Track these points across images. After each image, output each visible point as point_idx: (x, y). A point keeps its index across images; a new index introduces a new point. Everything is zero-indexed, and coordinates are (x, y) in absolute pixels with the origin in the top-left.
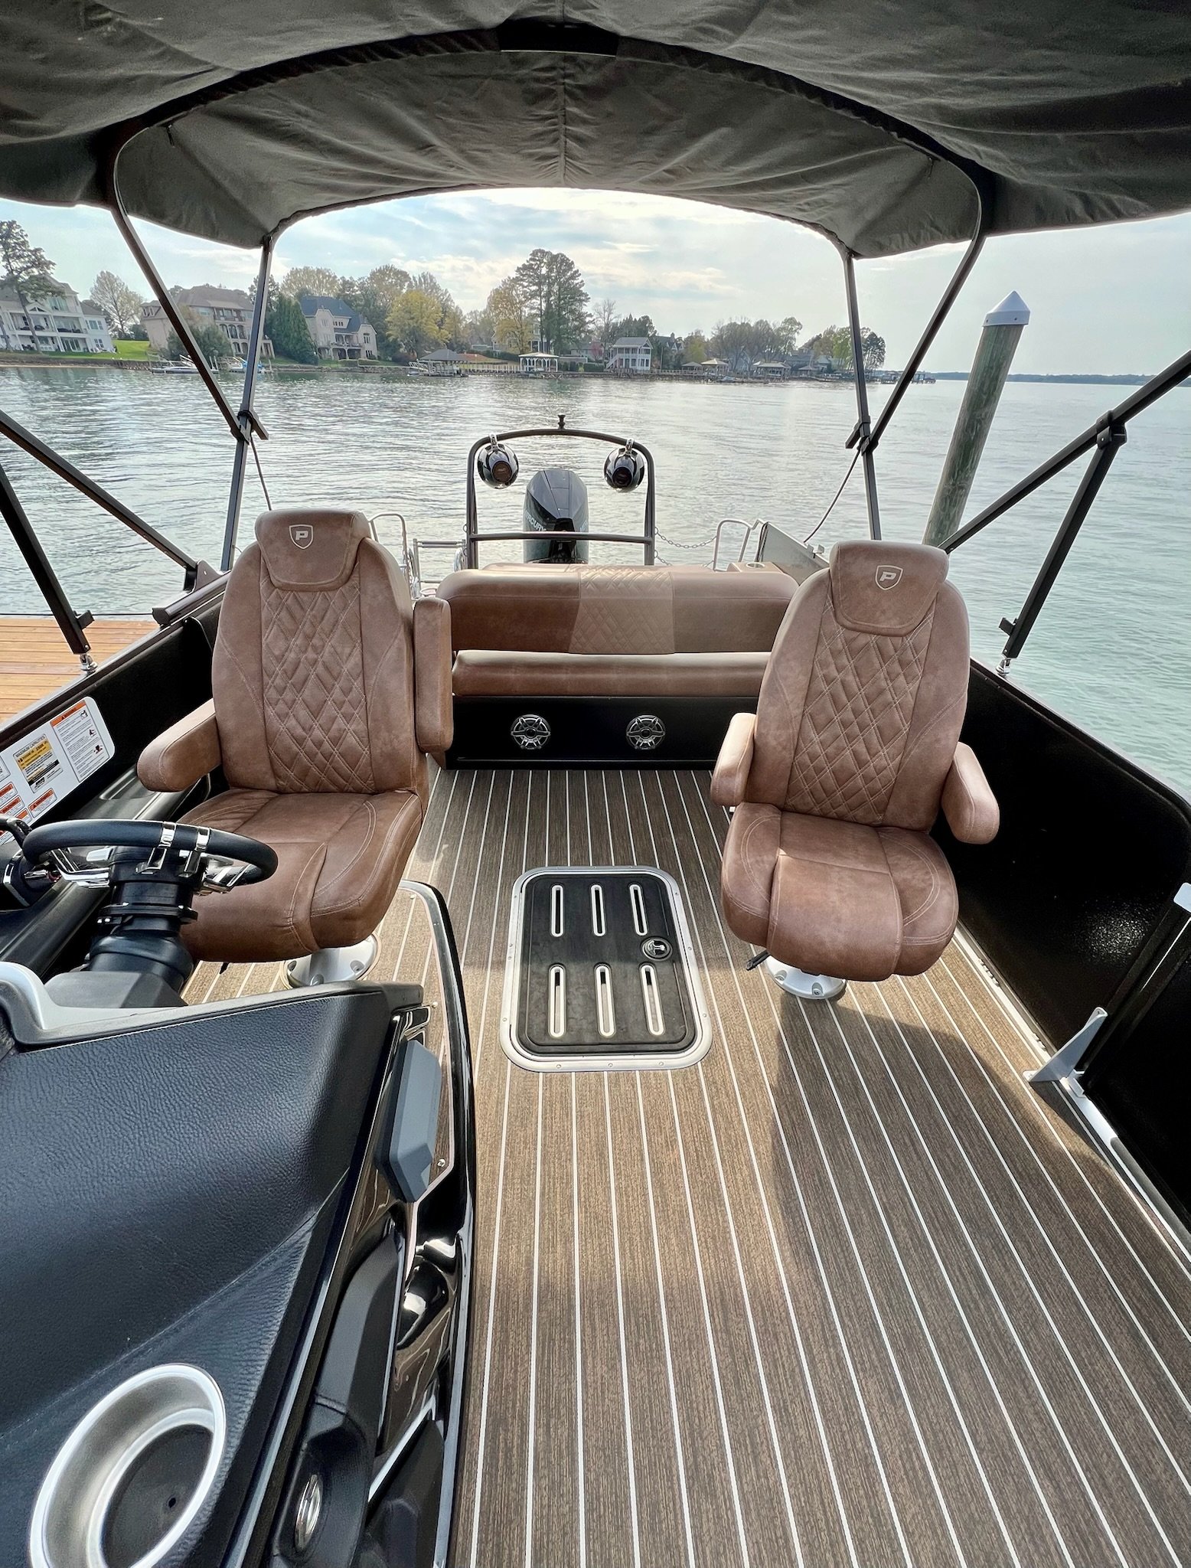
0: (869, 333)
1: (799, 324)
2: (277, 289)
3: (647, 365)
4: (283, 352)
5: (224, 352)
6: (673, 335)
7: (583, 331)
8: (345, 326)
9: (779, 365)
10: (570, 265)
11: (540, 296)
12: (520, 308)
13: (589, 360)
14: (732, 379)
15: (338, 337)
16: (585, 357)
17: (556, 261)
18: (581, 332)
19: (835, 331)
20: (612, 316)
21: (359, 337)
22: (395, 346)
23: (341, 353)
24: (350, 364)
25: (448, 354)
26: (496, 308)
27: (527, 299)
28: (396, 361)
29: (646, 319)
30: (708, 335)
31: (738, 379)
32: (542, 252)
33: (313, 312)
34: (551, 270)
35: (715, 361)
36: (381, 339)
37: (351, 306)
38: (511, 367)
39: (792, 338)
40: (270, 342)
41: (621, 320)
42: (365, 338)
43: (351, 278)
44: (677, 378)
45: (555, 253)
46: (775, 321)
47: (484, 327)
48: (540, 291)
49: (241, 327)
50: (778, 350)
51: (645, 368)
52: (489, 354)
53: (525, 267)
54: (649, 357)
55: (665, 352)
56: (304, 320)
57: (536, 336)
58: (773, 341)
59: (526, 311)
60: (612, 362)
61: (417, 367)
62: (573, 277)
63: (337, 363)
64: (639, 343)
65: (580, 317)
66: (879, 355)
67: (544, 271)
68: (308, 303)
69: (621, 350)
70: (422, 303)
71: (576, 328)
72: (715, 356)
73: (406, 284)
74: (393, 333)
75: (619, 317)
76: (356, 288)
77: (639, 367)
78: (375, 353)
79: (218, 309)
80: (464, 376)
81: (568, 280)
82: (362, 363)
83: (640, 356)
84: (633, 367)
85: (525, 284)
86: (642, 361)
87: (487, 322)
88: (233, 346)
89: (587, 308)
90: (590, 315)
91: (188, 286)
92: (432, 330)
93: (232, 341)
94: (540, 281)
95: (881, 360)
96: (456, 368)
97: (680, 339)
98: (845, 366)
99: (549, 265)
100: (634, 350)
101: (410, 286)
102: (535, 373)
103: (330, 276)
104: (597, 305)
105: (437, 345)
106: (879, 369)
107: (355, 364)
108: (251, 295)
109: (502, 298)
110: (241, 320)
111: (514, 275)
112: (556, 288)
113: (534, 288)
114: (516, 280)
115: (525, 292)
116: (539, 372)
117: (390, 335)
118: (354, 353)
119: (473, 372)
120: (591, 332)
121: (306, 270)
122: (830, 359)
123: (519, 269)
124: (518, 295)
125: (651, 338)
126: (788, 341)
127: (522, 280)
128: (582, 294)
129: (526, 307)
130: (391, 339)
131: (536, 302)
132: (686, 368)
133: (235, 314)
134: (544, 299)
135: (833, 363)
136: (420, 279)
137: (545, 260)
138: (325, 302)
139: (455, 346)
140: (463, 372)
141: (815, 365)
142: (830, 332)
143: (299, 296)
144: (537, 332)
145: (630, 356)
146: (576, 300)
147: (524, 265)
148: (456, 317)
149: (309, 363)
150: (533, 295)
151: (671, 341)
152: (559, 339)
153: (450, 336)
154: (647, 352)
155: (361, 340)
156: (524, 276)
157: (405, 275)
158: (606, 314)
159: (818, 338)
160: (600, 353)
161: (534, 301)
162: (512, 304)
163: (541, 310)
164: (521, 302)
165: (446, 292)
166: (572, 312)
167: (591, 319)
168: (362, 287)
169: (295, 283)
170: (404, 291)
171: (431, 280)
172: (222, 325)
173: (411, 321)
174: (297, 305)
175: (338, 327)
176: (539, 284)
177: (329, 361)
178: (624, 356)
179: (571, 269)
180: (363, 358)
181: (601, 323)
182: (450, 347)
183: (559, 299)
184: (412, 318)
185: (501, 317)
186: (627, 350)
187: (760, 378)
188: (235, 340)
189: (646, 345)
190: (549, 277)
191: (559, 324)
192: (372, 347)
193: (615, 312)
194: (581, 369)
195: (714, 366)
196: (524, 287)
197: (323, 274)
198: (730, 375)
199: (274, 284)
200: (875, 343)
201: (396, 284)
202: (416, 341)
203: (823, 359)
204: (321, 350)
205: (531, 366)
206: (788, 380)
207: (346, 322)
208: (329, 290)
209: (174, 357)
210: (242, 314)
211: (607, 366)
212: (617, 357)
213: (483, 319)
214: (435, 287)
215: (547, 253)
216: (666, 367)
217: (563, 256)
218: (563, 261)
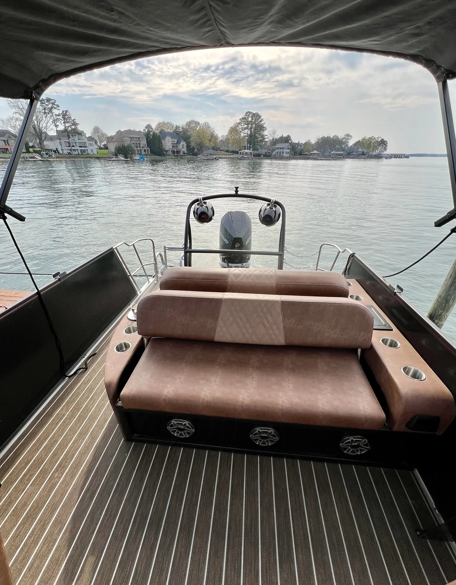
0: (380, 139)
1: (351, 136)
2: (153, 130)
3: (288, 154)
4: (153, 152)
5: (133, 152)
6: (299, 142)
7: (264, 142)
8: (176, 143)
9: (342, 152)
10: (260, 117)
11: (248, 129)
12: (240, 134)
13: (265, 153)
14: (322, 158)
15: (173, 146)
16: (263, 151)
17: (254, 116)
18: (263, 142)
19: (366, 138)
20: (275, 136)
21: (180, 146)
22: (193, 149)
23: (174, 152)
24: (176, 156)
25: (212, 151)
26: (231, 134)
27: (243, 130)
28: (193, 155)
29: (289, 136)
30: (313, 142)
31: (325, 159)
32: (249, 112)
33: (164, 138)
34: (252, 119)
35: (315, 152)
36: (188, 146)
37: (178, 135)
38: (235, 156)
39: (347, 142)
40: (149, 149)
41: (279, 137)
42: (183, 147)
43: (179, 125)
44: (300, 159)
45: (254, 112)
46: (341, 135)
47: (226, 141)
48: (248, 127)
49: (139, 144)
50: (342, 147)
51: (287, 155)
52: (227, 151)
53: (243, 118)
54: (289, 151)
55: (296, 149)
56: (161, 141)
57: (246, 144)
58: (339, 143)
59: (242, 135)
60: (274, 153)
61: (200, 156)
62: (261, 121)
63: (172, 156)
64: (286, 145)
65: (263, 136)
66: (385, 148)
67: (250, 119)
68: (163, 134)
69: (278, 148)
70: (204, 133)
71: (261, 141)
72: (316, 150)
73: (199, 126)
74: (193, 144)
75: (278, 136)
76: (180, 128)
77: (285, 155)
78: (186, 152)
79: (132, 138)
80: (217, 159)
81: (259, 122)
82: (181, 155)
83: (285, 151)
84: (283, 155)
85: (243, 125)
86: (286, 152)
87: (227, 139)
88: (136, 151)
89: (266, 133)
90: (267, 136)
91: (123, 130)
92: (207, 143)
93: (136, 149)
94: (248, 123)
95: (386, 149)
96: (214, 157)
97: (302, 143)
98: (370, 152)
99: (252, 117)
100: (283, 148)
101: (200, 127)
102: (244, 158)
103: (172, 125)
104: (270, 131)
105: (209, 148)
106: (385, 153)
107: (178, 156)
108: (144, 132)
109: (234, 130)
110: (140, 141)
111: (239, 121)
112: (254, 126)
113: (246, 126)
114: (239, 123)
115: (242, 128)
116: (246, 158)
117: (191, 145)
118: (178, 152)
119: (221, 158)
120: (266, 142)
121: (164, 123)
122: (364, 149)
123: (240, 119)
124: (239, 129)
125: (290, 144)
126: (346, 143)
127: (241, 123)
128: (264, 127)
129: (242, 133)
130: (192, 147)
131: (246, 131)
132: (304, 155)
133: (138, 139)
134: (249, 130)
135: (365, 151)
136: (204, 124)
137: (250, 115)
138: (169, 134)
139: (215, 148)
140: (217, 158)
141: (357, 152)
142: (364, 139)
143: (160, 132)
144: (246, 142)
145: (282, 151)
146: (262, 130)
147: (242, 118)
148: (216, 138)
149: (162, 156)
150: (245, 129)
151: (298, 144)
152: (254, 144)
153: (213, 145)
154: (288, 149)
155: (181, 147)
156: (242, 121)
157: (199, 123)
158: (273, 135)
159: (359, 141)
160: (270, 150)
161: (245, 131)
162: (237, 132)
163: (248, 134)
164: (241, 132)
165: (213, 128)
166: (260, 134)
167: (267, 137)
168: (183, 128)
169: (159, 127)
170: (198, 129)
171: (208, 125)
172: (133, 143)
173: (199, 140)
174: (159, 136)
175: (173, 143)
176: (248, 125)
177: (169, 155)
178: (279, 151)
179: (260, 118)
180: (181, 154)
181: (271, 138)
182: (213, 149)
183: (255, 130)
184: (200, 139)
185: (233, 137)
186: (281, 148)
187: (334, 158)
188: (137, 149)
189: (288, 146)
190: (251, 121)
191: (254, 139)
192: (185, 150)
193: (277, 134)
194: (262, 156)
195: (315, 154)
196: (242, 126)
197: (169, 124)
198: (321, 157)
199: (152, 128)
200: (383, 143)
201: (195, 127)
202: (201, 147)
203: (360, 150)
204: (166, 151)
205: (243, 155)
206: (345, 158)
207: (176, 141)
208: (171, 129)
209: (116, 155)
210: (140, 139)
211: (272, 155)
212: (276, 151)
213: (226, 138)
214: (209, 127)
215: (251, 113)
216: (295, 154)
217: (257, 113)
218: (257, 115)
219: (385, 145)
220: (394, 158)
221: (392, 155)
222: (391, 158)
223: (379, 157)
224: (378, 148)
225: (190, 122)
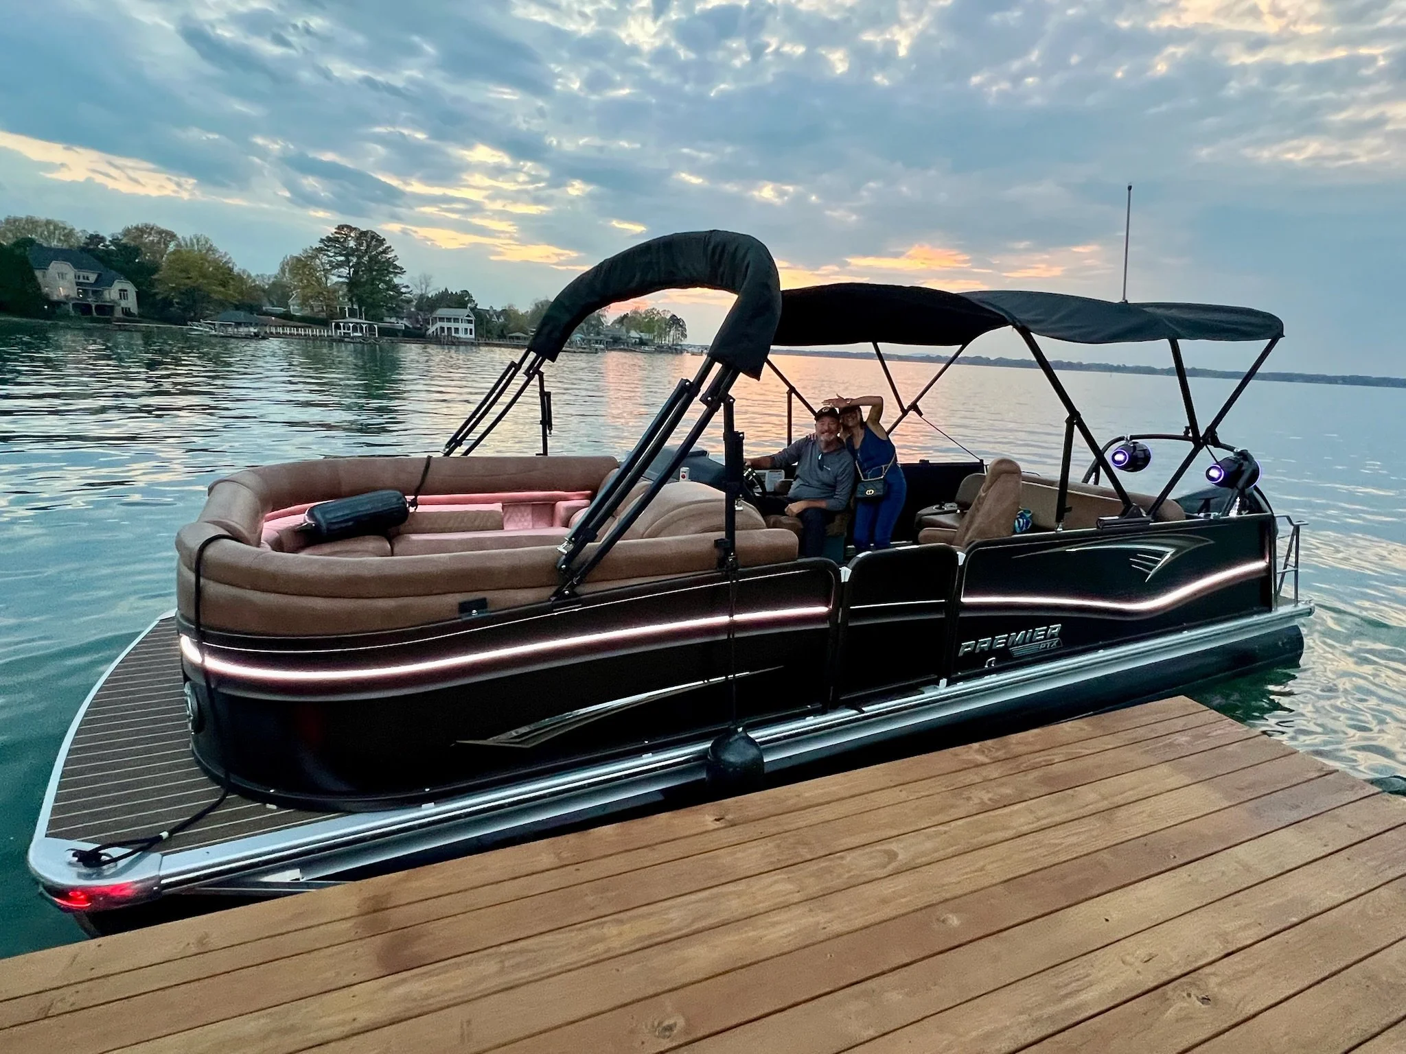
0: (670, 315)
3: (471, 334)
7: (400, 301)
8: (92, 281)
10: (380, 241)
11: (348, 266)
15: (80, 292)
16: (401, 322)
17: (364, 236)
18: (397, 301)
21: (112, 294)
23: (85, 309)
27: (332, 267)
29: (464, 292)
32: (348, 227)
33: (44, 267)
34: (359, 244)
37: (103, 261)
39: (602, 316)
41: (437, 290)
43: (100, 232)
45: (362, 228)
48: (348, 261)
51: (469, 336)
53: (329, 239)
54: (473, 327)
55: (489, 324)
56: (33, 272)
60: (432, 329)
62: (386, 252)
63: (78, 318)
64: (463, 313)
65: (396, 287)
66: (682, 333)
67: (352, 244)
68: (34, 252)
69: (442, 319)
73: (173, 243)
76: (109, 243)
77: (461, 335)
78: (134, 309)
81: (380, 254)
82: (115, 320)
83: (462, 326)
84: (457, 335)
85: (331, 254)
86: (464, 330)
94: (347, 252)
95: (684, 336)
96: (252, 330)
97: (499, 311)
98: (654, 340)
99: (355, 238)
100: (456, 320)
101: (178, 245)
102: (351, 338)
104: (415, 279)
106: (684, 342)
114: (320, 250)
115: (330, 262)
121: (28, 220)
123: (322, 241)
124: (321, 263)
125: (472, 310)
127: (324, 249)
128: (396, 267)
129: (332, 274)
130: (159, 297)
131: (340, 269)
132: (512, 338)
134: (352, 270)
137: (352, 235)
140: (262, 334)
141: (628, 338)
145: (453, 325)
149: (41, 318)
150: (340, 265)
151: (493, 313)
154: (470, 322)
155: (117, 296)
156: (328, 246)
157: (173, 236)
158: (424, 286)
159: (626, 316)
160: (418, 321)
162: (316, 271)
163: (348, 277)
171: (206, 243)
173: (190, 282)
175: (81, 280)
176: (346, 256)
177: (68, 317)
178: (446, 325)
179: (381, 244)
180: (118, 313)
181: (418, 293)
182: (241, 308)
183: (369, 269)
184: (189, 278)
185: (304, 283)
186: (450, 320)
189: (468, 316)
190: (358, 250)
191: (371, 292)
192: (131, 303)
194: (401, 334)
196: (328, 257)
200: (676, 323)
201: (159, 242)
202: (195, 301)
204: (58, 304)
205: (346, 331)
207: (93, 278)
211: (428, 333)
212: (439, 325)
213: (275, 283)
215: (355, 229)
216: (489, 335)
217: (372, 232)
218: (373, 237)
219: (681, 326)
224: (670, 331)
225: (137, 228)
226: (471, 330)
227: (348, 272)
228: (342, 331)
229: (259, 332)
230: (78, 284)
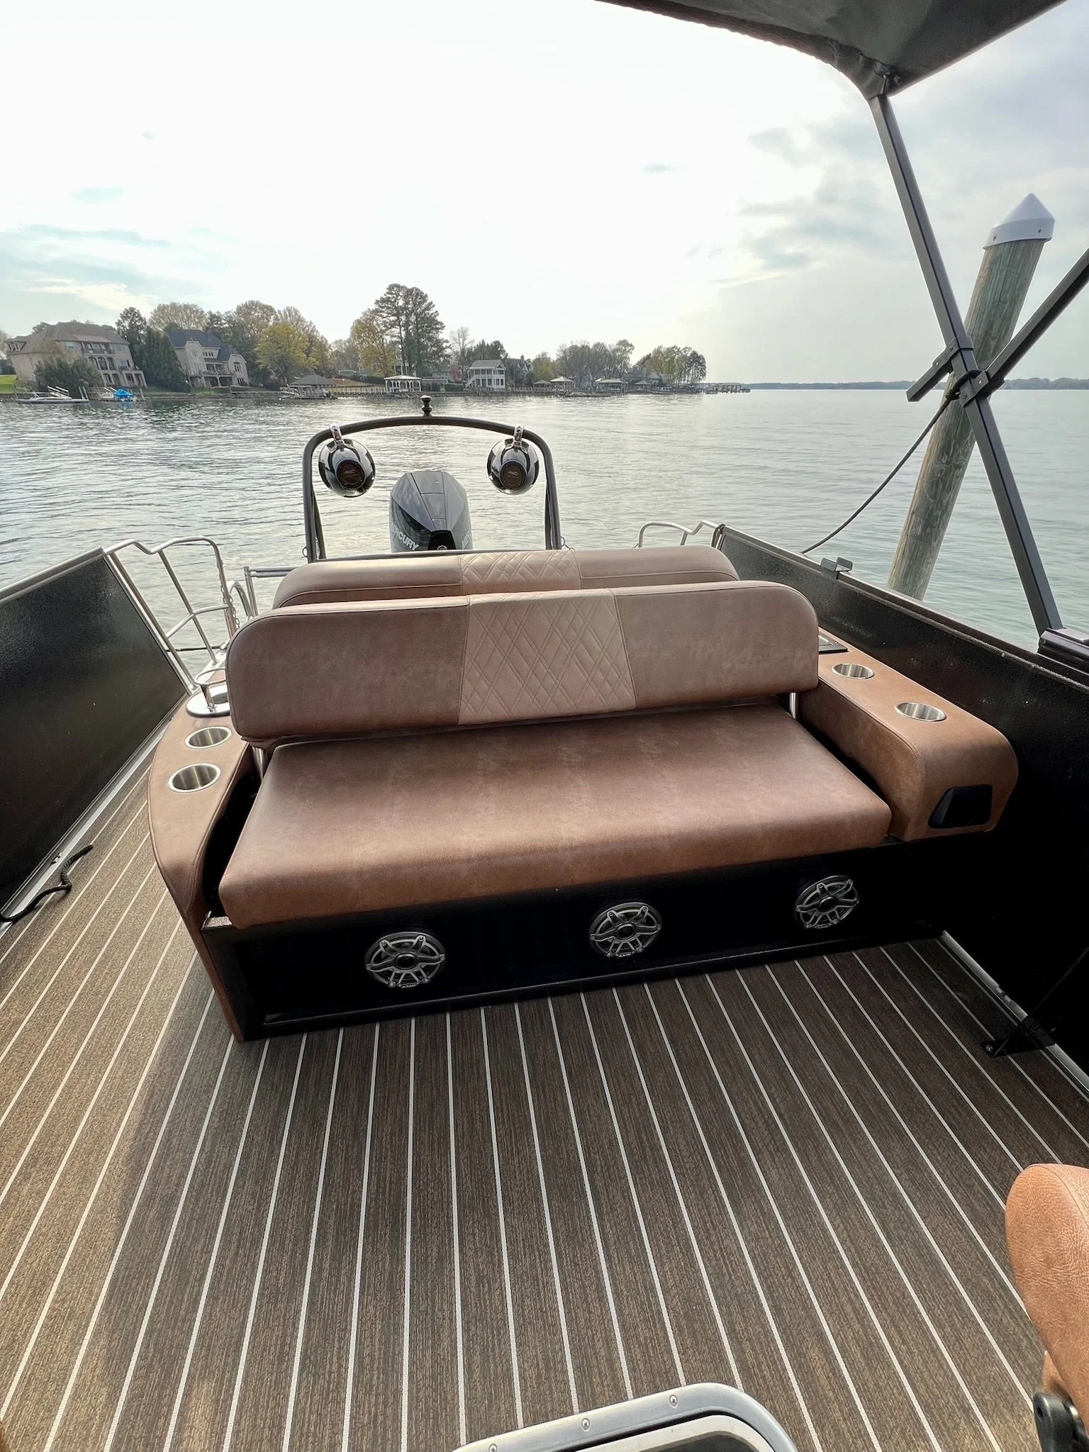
0: (690, 352)
1: (631, 345)
2: (145, 323)
3: (502, 384)
4: (154, 381)
5: (94, 382)
6: (522, 357)
7: (442, 356)
8: (215, 356)
9: (618, 381)
10: (424, 298)
11: (399, 325)
12: (381, 337)
13: (449, 381)
14: (579, 394)
15: (208, 367)
16: (445, 379)
17: (411, 294)
18: (439, 357)
19: (662, 350)
20: (466, 342)
21: (229, 366)
22: (265, 373)
23: (213, 381)
24: (222, 391)
25: (316, 379)
26: (359, 337)
27: (388, 329)
28: (268, 387)
29: (497, 344)
30: (553, 356)
31: (584, 394)
32: (398, 286)
33: (182, 345)
34: (407, 303)
35: (561, 379)
36: (251, 367)
37: (220, 338)
38: (376, 389)
39: (626, 358)
40: (142, 372)
41: (475, 344)
42: (236, 366)
43: (218, 312)
44: (530, 394)
45: (409, 287)
46: (610, 342)
47: (348, 354)
48: (399, 320)
49: (110, 359)
50: (615, 368)
51: (500, 387)
52: (356, 378)
53: (383, 300)
54: (503, 377)
55: (518, 372)
56: (173, 352)
57: (399, 361)
58: (610, 361)
59: (388, 339)
60: (470, 382)
61: (288, 391)
62: (428, 308)
63: (209, 390)
64: (493, 365)
65: (438, 343)
66: (701, 370)
67: (401, 303)
68: (177, 336)
69: (477, 372)
70: (288, 334)
71: (436, 353)
72: (562, 374)
73: (272, 317)
74: (263, 362)
75: (473, 340)
76: (223, 321)
77: (494, 386)
78: (246, 380)
79: (86, 343)
80: (333, 398)
81: (423, 311)
82: (234, 389)
83: (495, 377)
84: (490, 387)
85: (385, 315)
86: (497, 380)
87: (352, 351)
88: (103, 377)
89: (443, 335)
90: (447, 342)
91: (53, 323)
92: (300, 358)
93: (102, 372)
94: (398, 312)
95: (704, 375)
96: (325, 391)
97: (529, 360)
98: (673, 380)
99: (405, 297)
100: (489, 371)
101: (276, 318)
102: (401, 394)
103: (197, 311)
104: (452, 332)
105: (307, 372)
106: (703, 382)
107: (226, 391)
108: (119, 329)
109: (364, 328)
110: (110, 352)
111: (373, 307)
112: (413, 318)
113: (393, 318)
114: (376, 312)
115: (385, 322)
116: (403, 393)
117: (260, 364)
118: (226, 380)
119: (342, 395)
120: (448, 356)
121: (173, 306)
122: (661, 374)
123: (377, 302)
124: (378, 325)
125: (503, 361)
126: (623, 360)
127: (381, 312)
128: (438, 323)
129: (387, 335)
130: (261, 367)
131: (396, 330)
132: (537, 385)
133: (103, 347)
134: (403, 328)
135: (663, 379)
136: (285, 312)
137: (401, 294)
138: (194, 335)
139: (324, 372)
140: (332, 394)
141: (648, 380)
142: (658, 352)
143: (167, 330)
144: (399, 357)
145: (486, 376)
146: (433, 329)
147: (382, 298)
148: (322, 346)
149: (182, 391)
150: (393, 325)
151: (521, 362)
152: (420, 363)
153: (317, 362)
154: (501, 372)
155: (232, 369)
156: (383, 308)
157: (271, 310)
158: (461, 340)
159: (648, 357)
160: (459, 376)
161: (393, 329)
162: (374, 332)
163: (401, 338)
164: (382, 332)
165: (311, 323)
166: (430, 339)
167: (448, 345)
168: (229, 320)
169: (163, 318)
170: (271, 323)
171: (296, 314)
172: (91, 358)
173: (279, 351)
174: (166, 338)
175: (208, 357)
176: (397, 315)
177: (202, 389)
178: (481, 377)
179: (425, 300)
180: (235, 384)
181: (457, 348)
182: (318, 372)
183: (417, 328)
184: (280, 348)
185: (365, 345)
186: (483, 371)
187: (602, 392)
188: (106, 372)
189: (499, 367)
190: (405, 308)
191: (419, 351)
192: (243, 374)
193: (469, 338)
194: (443, 389)
195: (561, 383)
196: (383, 318)
197: (191, 309)
198: (576, 390)
199: (141, 319)
200: (696, 361)
201: (263, 317)
202: (286, 368)
203: (654, 375)
204: (193, 378)
205: (397, 388)
206: (627, 393)
207: (216, 353)
208: (197, 323)
209: (43, 390)
210: (111, 347)
211: (467, 385)
212: (475, 377)
213: (347, 348)
214: (300, 320)
215: (402, 287)
216: (519, 385)
217: (417, 289)
218: (417, 294)
219: (701, 364)
220: (722, 392)
221: (717, 385)
222: (716, 391)
223: (693, 389)
224: (689, 370)
225: (246, 306)
226: (502, 380)
227: (398, 331)
228: (393, 388)
229: (330, 393)
230: (206, 360)
